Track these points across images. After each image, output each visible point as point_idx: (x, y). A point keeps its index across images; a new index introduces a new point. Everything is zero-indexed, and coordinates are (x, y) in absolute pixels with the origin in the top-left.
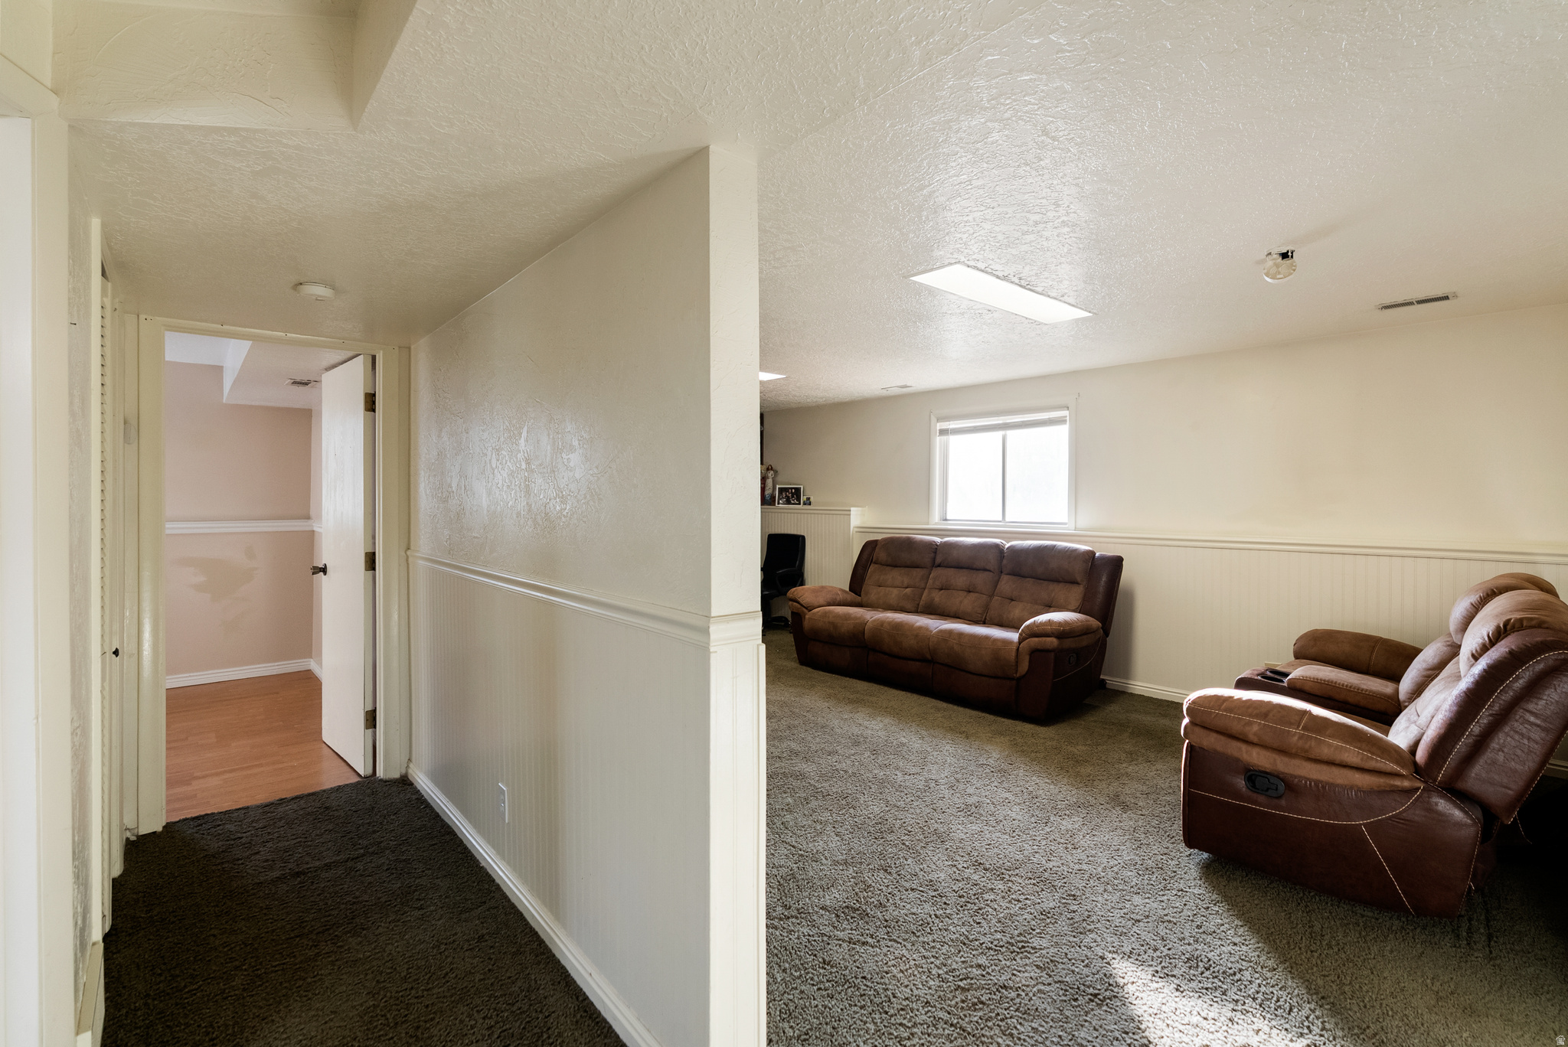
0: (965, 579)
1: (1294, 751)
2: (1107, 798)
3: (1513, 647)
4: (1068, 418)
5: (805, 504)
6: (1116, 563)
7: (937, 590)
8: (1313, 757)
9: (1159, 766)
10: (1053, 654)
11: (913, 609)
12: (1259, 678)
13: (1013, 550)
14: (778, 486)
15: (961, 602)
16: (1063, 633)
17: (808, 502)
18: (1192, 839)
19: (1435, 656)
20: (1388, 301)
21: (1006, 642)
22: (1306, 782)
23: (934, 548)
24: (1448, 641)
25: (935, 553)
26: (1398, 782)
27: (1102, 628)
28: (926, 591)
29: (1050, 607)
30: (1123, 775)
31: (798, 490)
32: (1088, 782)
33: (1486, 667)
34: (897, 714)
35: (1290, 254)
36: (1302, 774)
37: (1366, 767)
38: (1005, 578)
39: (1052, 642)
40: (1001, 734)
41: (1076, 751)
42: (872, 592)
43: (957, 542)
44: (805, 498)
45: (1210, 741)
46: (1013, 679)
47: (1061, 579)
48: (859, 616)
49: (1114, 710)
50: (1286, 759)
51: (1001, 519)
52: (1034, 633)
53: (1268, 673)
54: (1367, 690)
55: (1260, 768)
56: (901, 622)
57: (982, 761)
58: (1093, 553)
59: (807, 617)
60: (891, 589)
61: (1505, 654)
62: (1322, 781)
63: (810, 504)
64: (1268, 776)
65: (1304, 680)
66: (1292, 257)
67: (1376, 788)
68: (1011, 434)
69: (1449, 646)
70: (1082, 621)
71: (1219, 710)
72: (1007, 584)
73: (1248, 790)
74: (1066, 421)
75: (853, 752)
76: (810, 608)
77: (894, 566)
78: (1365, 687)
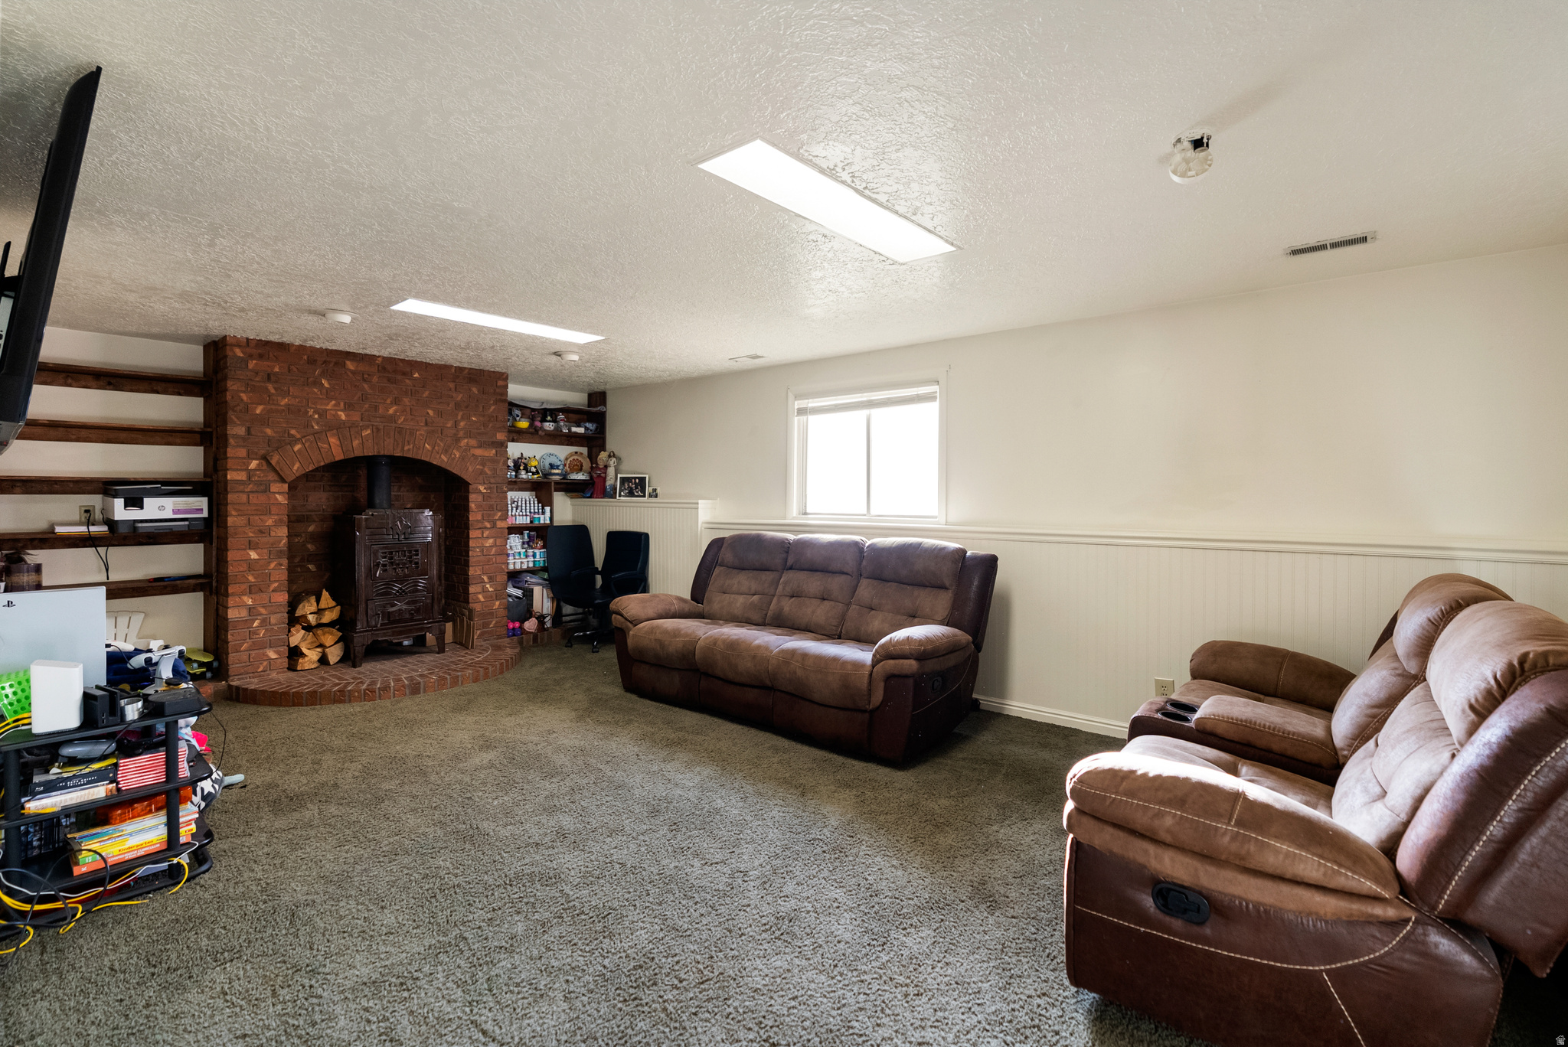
0: (819, 583)
1: (1223, 857)
2: (970, 889)
3: (1552, 702)
4: (938, 395)
5: (650, 496)
6: (989, 564)
7: (787, 598)
8: (1251, 866)
9: (1037, 826)
10: (911, 681)
11: (760, 621)
12: (1159, 716)
13: (872, 547)
14: (619, 476)
15: (813, 612)
16: (925, 653)
17: (654, 494)
18: (1079, 976)
19: (1381, 688)
20: (1299, 244)
21: (857, 665)
22: (1240, 903)
23: (785, 547)
24: (1396, 669)
25: (787, 552)
26: (1378, 911)
27: (973, 642)
28: (775, 599)
29: (914, 617)
30: (992, 846)
31: (642, 480)
32: (945, 859)
33: (1509, 733)
34: (722, 761)
35: (1205, 140)
36: (1236, 893)
37: (1330, 886)
38: (864, 582)
39: (911, 665)
40: (847, 785)
41: (936, 807)
42: (716, 601)
43: (811, 539)
44: (651, 489)
45: (1104, 839)
46: (864, 711)
47: (927, 584)
48: (690, 631)
49: (986, 742)
50: (1212, 869)
51: (865, 512)
52: (887, 655)
53: (1170, 708)
54: (1294, 734)
55: (1175, 881)
56: (737, 640)
57: (815, 833)
58: (964, 552)
59: (631, 633)
60: (736, 596)
61: (1539, 714)
62: (1266, 905)
63: (656, 497)
64: (1186, 892)
65: (1216, 720)
66: (1207, 145)
67: (1345, 918)
68: (875, 412)
69: (1399, 675)
70: (948, 637)
71: (1117, 793)
72: (866, 590)
73: (1158, 911)
74: (935, 398)
75: (645, 827)
76: (635, 622)
77: (742, 569)
78: (1290, 728)
